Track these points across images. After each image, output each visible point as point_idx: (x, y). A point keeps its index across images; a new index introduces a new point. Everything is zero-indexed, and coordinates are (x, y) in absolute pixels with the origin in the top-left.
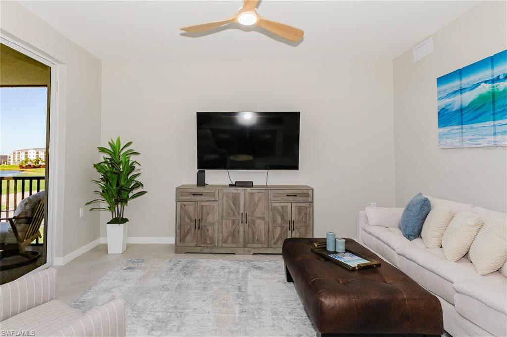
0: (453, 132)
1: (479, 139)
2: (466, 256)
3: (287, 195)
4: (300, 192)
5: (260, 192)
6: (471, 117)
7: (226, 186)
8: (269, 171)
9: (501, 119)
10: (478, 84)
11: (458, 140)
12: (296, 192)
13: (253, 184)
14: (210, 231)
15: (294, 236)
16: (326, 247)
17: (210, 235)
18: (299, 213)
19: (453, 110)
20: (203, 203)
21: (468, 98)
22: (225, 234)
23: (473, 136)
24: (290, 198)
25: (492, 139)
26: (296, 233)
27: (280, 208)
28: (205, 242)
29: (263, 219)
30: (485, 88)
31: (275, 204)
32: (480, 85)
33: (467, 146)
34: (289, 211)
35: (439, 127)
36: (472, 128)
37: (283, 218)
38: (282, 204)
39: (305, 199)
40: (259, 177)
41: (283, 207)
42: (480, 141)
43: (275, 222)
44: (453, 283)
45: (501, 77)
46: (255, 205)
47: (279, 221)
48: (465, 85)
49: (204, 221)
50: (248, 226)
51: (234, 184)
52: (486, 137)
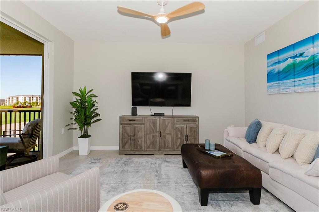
0: (274, 85)
1: (287, 89)
2: (278, 150)
3: (184, 121)
4: (191, 119)
5: (168, 119)
6: (283, 77)
7: (149, 116)
8: (174, 107)
9: (298, 78)
10: (287, 59)
11: (277, 90)
12: (189, 119)
13: (165, 115)
14: (140, 142)
15: (187, 143)
16: (205, 148)
17: (140, 144)
18: (191, 131)
19: (275, 73)
20: (135, 126)
21: (282, 66)
22: (148, 144)
23: (284, 87)
24: (186, 123)
25: (293, 88)
26: (189, 142)
27: (180, 128)
28: (137, 148)
29: (170, 134)
30: (290, 61)
31: (177, 126)
32: (288, 59)
33: (281, 93)
34: (185, 130)
35: (268, 82)
36: (284, 83)
37: (181, 133)
38: (181, 126)
39: (194, 123)
40: (168, 111)
41: (181, 128)
42: (287, 90)
43: (177, 136)
44: (268, 163)
45: (298, 55)
46: (166, 127)
47: (179, 135)
48: (281, 59)
49: (136, 136)
50: (162, 139)
51: (153, 114)
52: (290, 88)
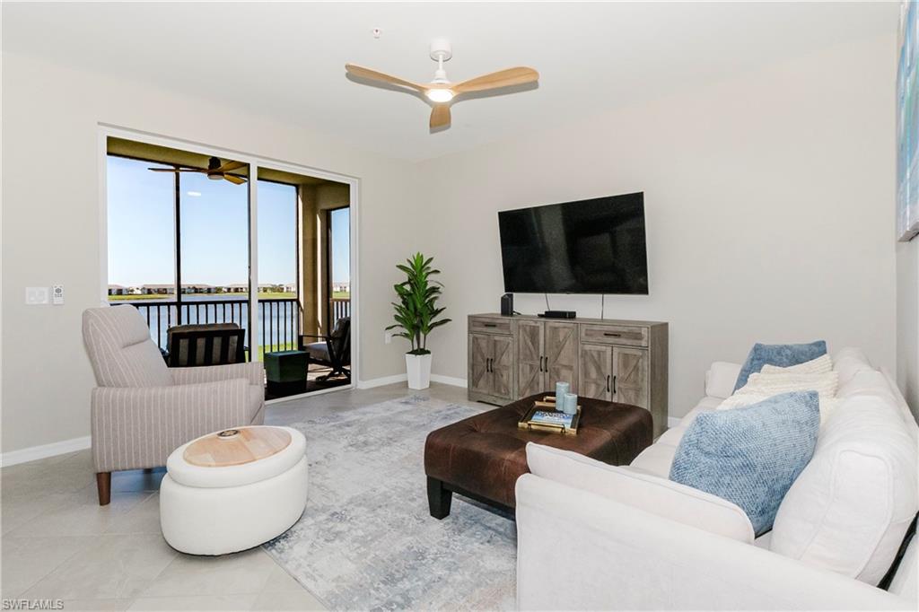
3: (606, 334)
4: (625, 330)
5: (565, 327)
7: (533, 317)
8: (605, 296)
12: (619, 329)
13: (577, 316)
14: (505, 377)
15: (615, 400)
17: (505, 382)
18: (625, 365)
20: (497, 338)
22: (522, 385)
24: (611, 340)
26: (619, 397)
27: (595, 355)
28: (499, 391)
29: (570, 368)
31: (587, 347)
34: (609, 361)
37: (599, 369)
38: (599, 348)
39: (635, 342)
40: (588, 306)
41: (599, 352)
43: (586, 374)
46: (560, 347)
47: (594, 374)
49: (497, 362)
50: (550, 377)
51: (544, 313)
